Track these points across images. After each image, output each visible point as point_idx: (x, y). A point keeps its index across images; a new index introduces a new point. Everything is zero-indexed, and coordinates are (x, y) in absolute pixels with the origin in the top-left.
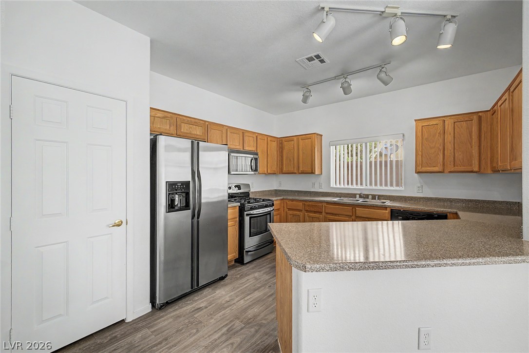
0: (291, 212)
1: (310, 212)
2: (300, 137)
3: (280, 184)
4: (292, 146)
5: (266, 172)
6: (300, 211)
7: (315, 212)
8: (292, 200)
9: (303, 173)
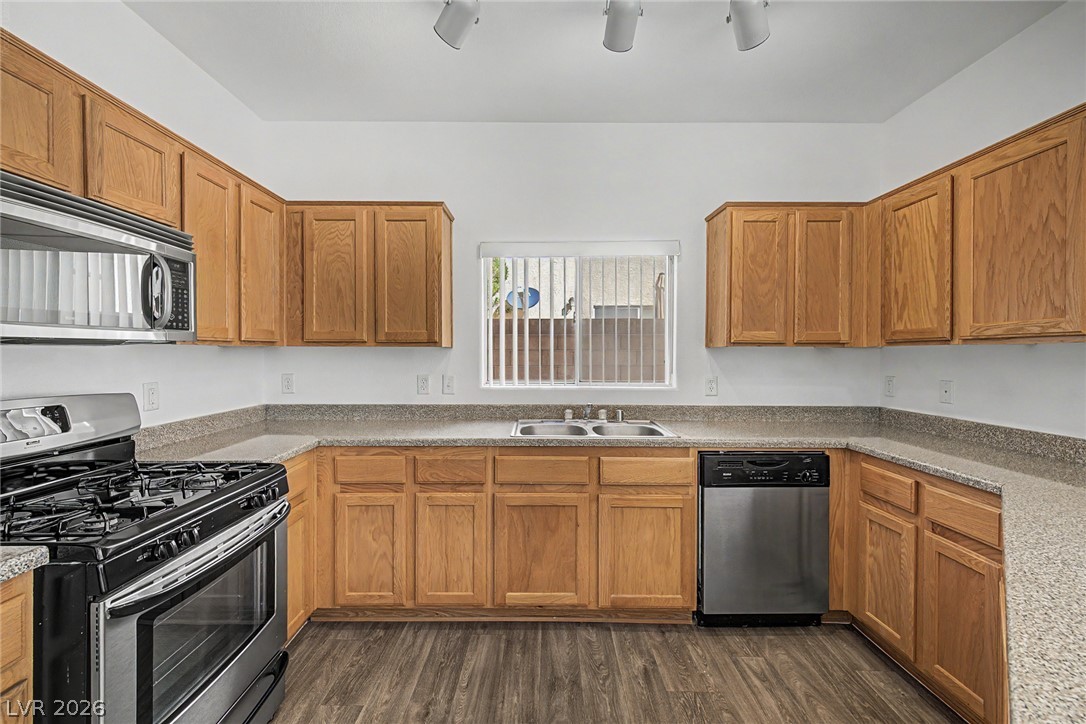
0: (354, 497)
1: (440, 485)
2: (382, 212)
3: (288, 383)
4: (350, 241)
5: (231, 335)
6: (397, 487)
7: (456, 486)
8: (361, 448)
9: (392, 341)
